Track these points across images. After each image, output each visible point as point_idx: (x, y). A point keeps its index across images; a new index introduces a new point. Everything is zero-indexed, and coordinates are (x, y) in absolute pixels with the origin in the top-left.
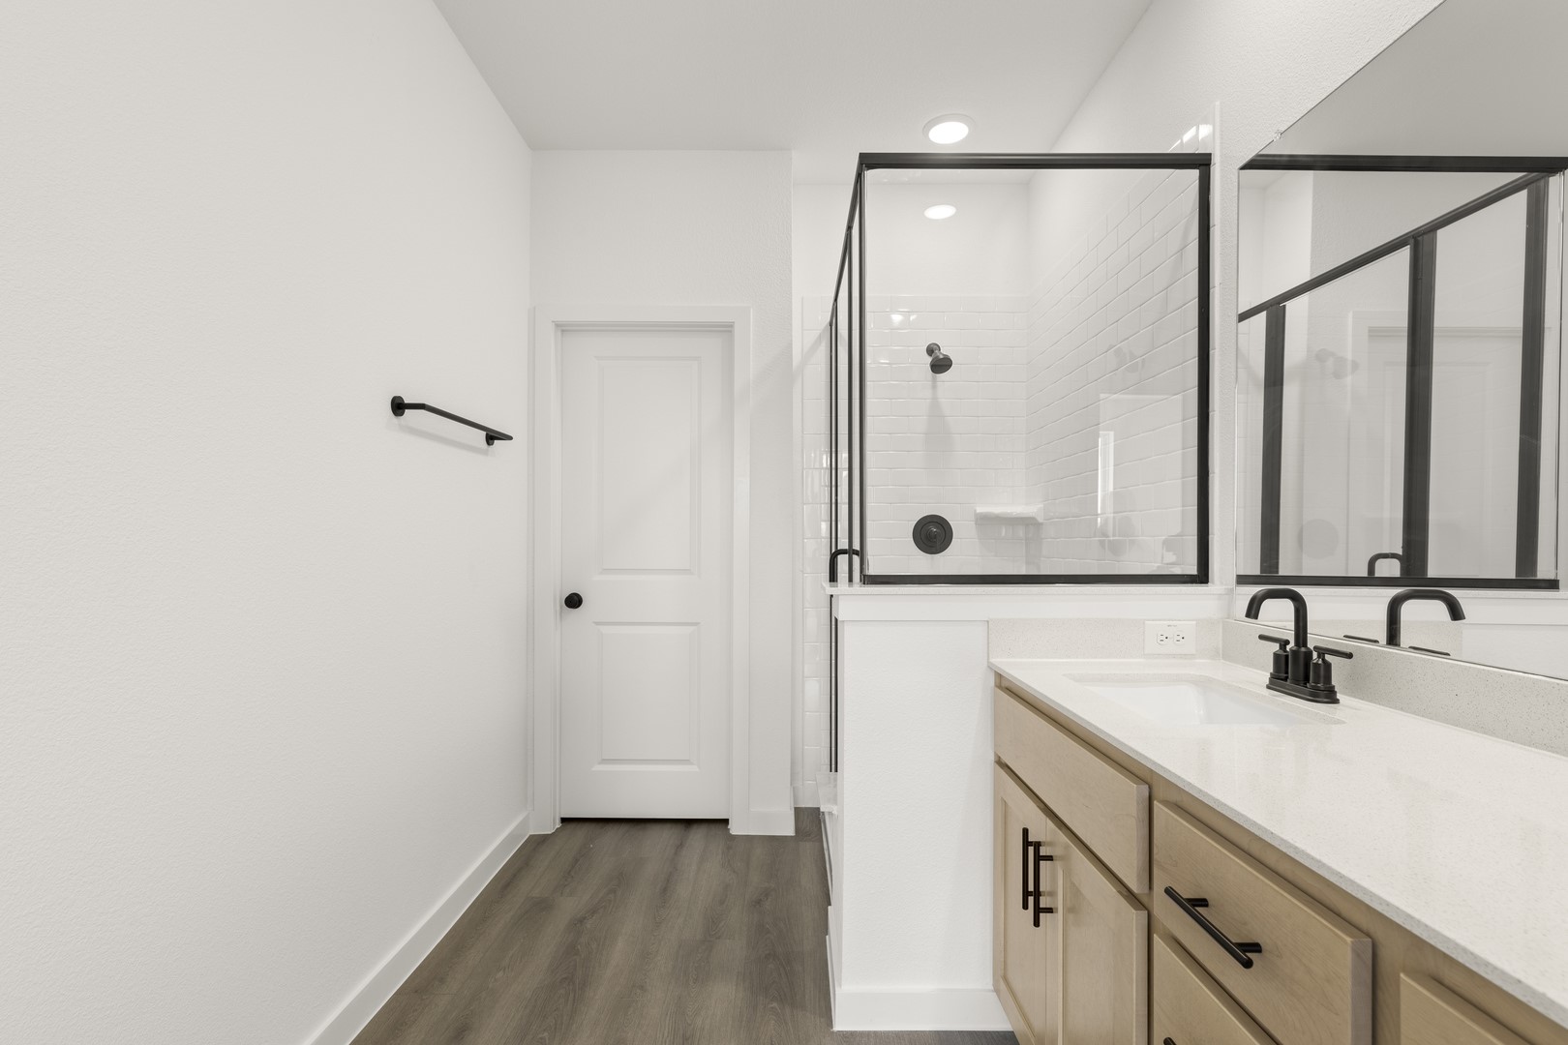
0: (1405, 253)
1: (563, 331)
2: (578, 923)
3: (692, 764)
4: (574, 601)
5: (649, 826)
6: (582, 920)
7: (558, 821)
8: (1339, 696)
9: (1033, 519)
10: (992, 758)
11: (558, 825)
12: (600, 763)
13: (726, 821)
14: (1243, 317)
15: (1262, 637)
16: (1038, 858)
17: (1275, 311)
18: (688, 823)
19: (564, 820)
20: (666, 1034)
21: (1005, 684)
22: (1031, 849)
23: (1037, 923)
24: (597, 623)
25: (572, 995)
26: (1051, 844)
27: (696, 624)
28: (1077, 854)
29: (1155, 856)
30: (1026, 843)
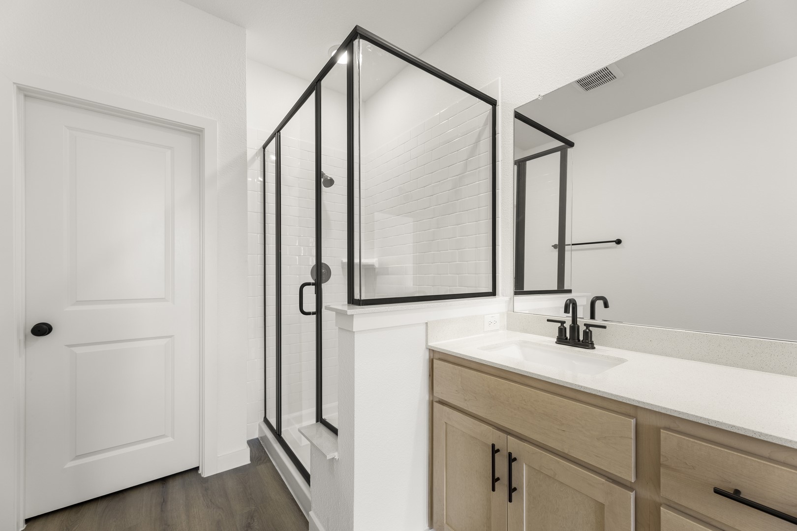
3: (167, 437)
4: (42, 330)
8: (595, 346)
9: (373, 265)
13: (197, 468)
15: (548, 320)
18: (164, 480)
19: (27, 521)
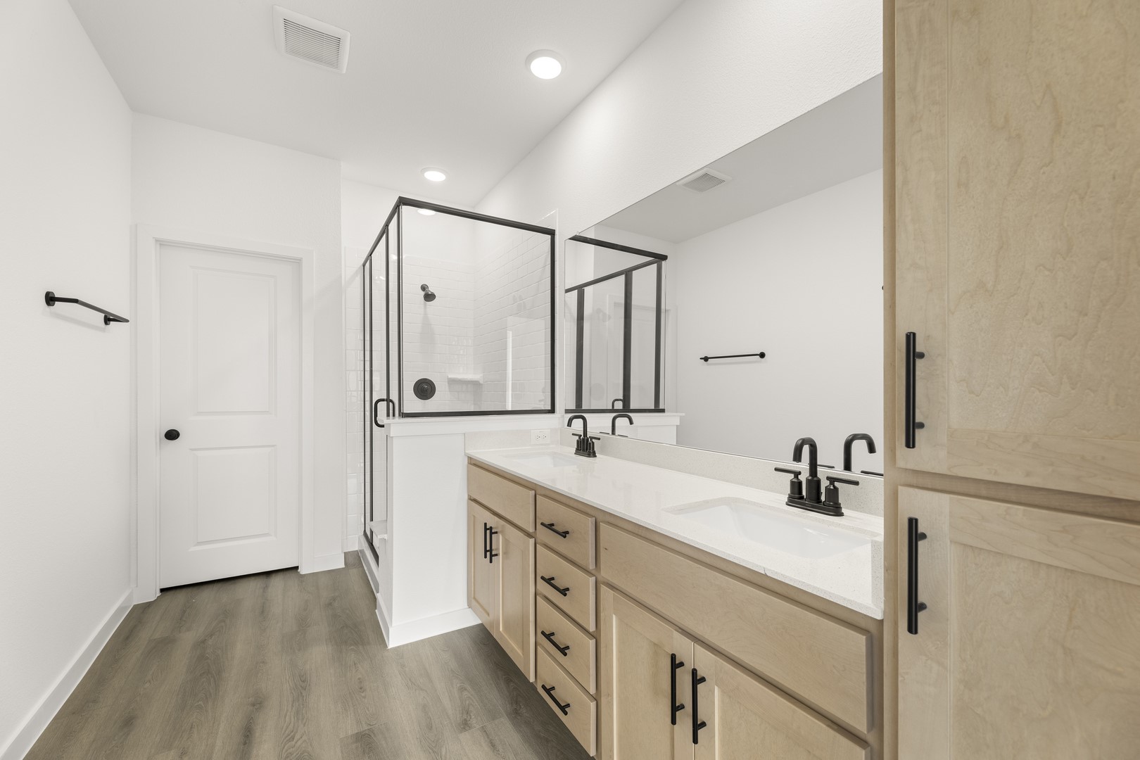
0: (623, 277)
1: (160, 244)
2: (201, 644)
5: (236, 581)
6: (204, 642)
7: (158, 591)
10: (466, 497)
11: (159, 594)
12: (195, 546)
14: (567, 291)
16: (491, 533)
17: (580, 289)
20: (287, 678)
21: (473, 462)
22: (488, 531)
23: (491, 562)
24: (192, 450)
25: (212, 680)
26: (496, 528)
27: (273, 446)
28: (508, 526)
29: (537, 515)
30: (486, 529)
